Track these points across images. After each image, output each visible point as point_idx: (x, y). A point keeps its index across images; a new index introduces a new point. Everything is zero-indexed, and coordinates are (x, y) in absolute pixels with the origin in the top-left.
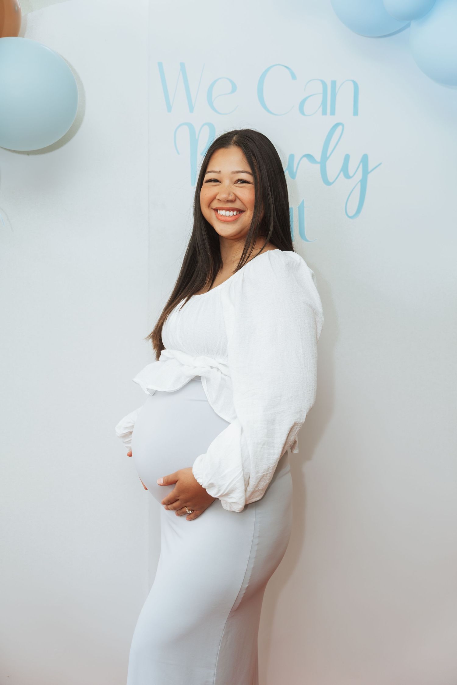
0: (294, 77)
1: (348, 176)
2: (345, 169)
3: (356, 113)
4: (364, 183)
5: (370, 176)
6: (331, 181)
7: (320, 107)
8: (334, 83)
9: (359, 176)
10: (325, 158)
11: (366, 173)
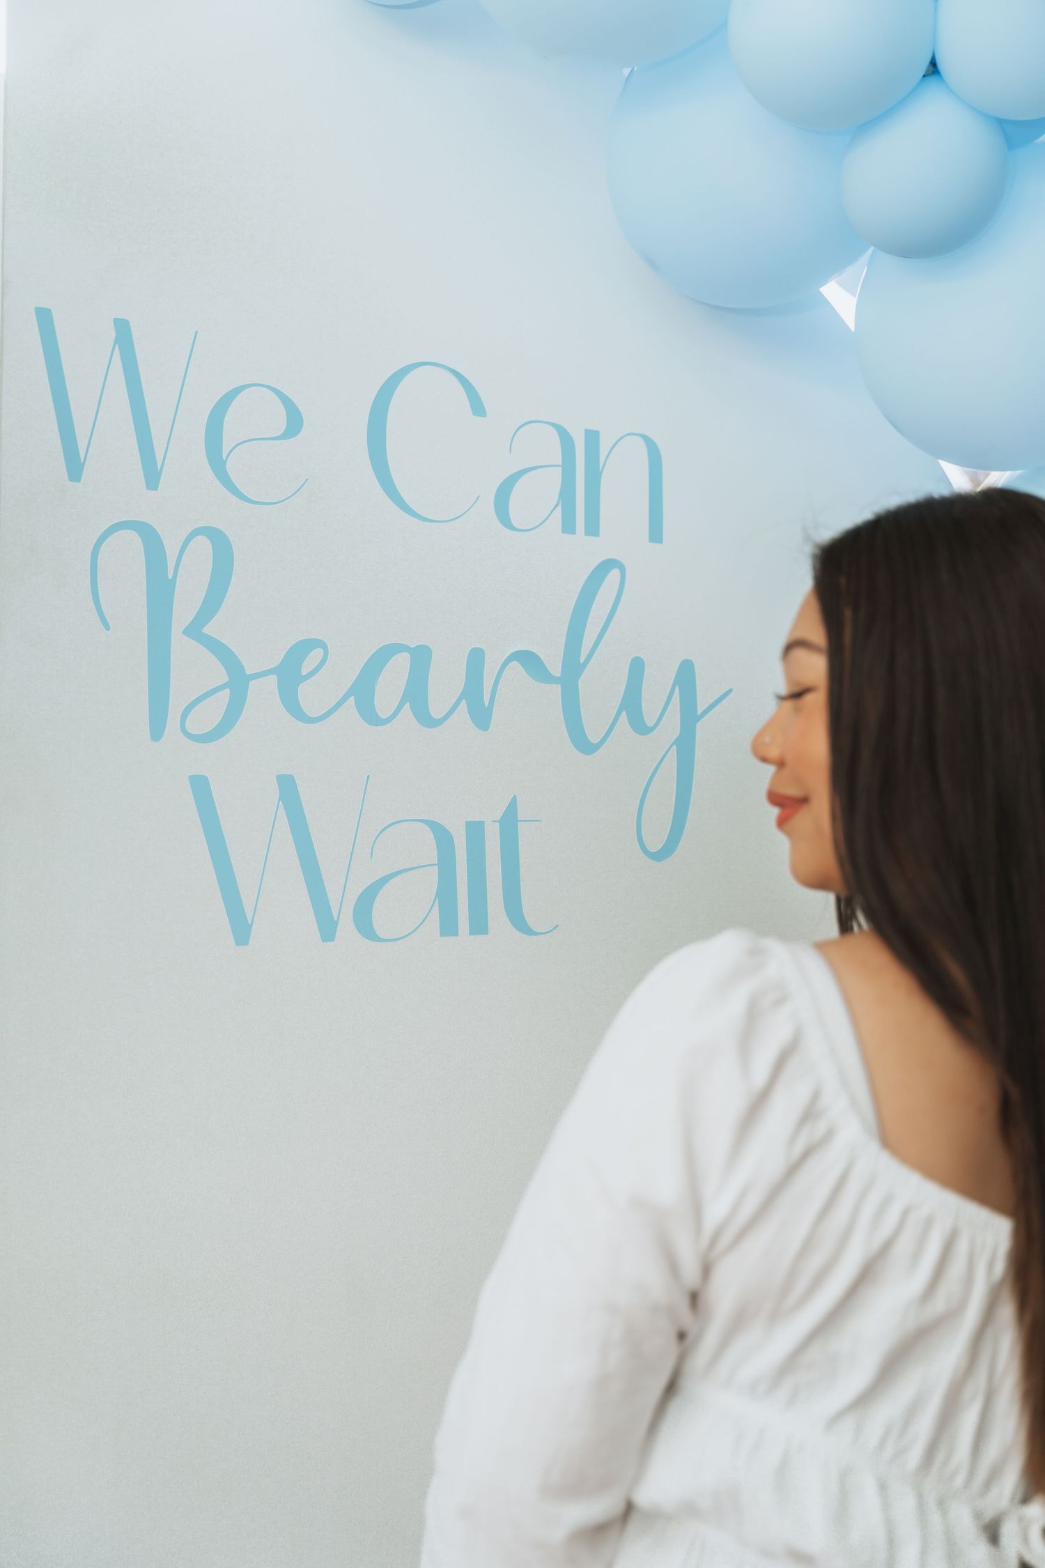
0: (478, 407)
1: (640, 727)
2: (631, 702)
3: (656, 535)
4: (685, 745)
5: (703, 730)
6: (594, 739)
7: (556, 506)
8: (592, 438)
9: (672, 726)
10: (573, 666)
11: (690, 718)
